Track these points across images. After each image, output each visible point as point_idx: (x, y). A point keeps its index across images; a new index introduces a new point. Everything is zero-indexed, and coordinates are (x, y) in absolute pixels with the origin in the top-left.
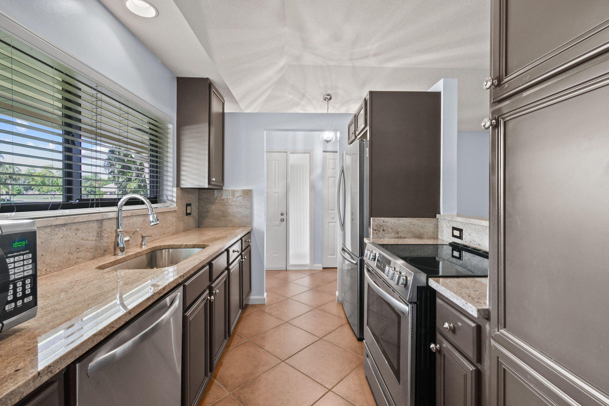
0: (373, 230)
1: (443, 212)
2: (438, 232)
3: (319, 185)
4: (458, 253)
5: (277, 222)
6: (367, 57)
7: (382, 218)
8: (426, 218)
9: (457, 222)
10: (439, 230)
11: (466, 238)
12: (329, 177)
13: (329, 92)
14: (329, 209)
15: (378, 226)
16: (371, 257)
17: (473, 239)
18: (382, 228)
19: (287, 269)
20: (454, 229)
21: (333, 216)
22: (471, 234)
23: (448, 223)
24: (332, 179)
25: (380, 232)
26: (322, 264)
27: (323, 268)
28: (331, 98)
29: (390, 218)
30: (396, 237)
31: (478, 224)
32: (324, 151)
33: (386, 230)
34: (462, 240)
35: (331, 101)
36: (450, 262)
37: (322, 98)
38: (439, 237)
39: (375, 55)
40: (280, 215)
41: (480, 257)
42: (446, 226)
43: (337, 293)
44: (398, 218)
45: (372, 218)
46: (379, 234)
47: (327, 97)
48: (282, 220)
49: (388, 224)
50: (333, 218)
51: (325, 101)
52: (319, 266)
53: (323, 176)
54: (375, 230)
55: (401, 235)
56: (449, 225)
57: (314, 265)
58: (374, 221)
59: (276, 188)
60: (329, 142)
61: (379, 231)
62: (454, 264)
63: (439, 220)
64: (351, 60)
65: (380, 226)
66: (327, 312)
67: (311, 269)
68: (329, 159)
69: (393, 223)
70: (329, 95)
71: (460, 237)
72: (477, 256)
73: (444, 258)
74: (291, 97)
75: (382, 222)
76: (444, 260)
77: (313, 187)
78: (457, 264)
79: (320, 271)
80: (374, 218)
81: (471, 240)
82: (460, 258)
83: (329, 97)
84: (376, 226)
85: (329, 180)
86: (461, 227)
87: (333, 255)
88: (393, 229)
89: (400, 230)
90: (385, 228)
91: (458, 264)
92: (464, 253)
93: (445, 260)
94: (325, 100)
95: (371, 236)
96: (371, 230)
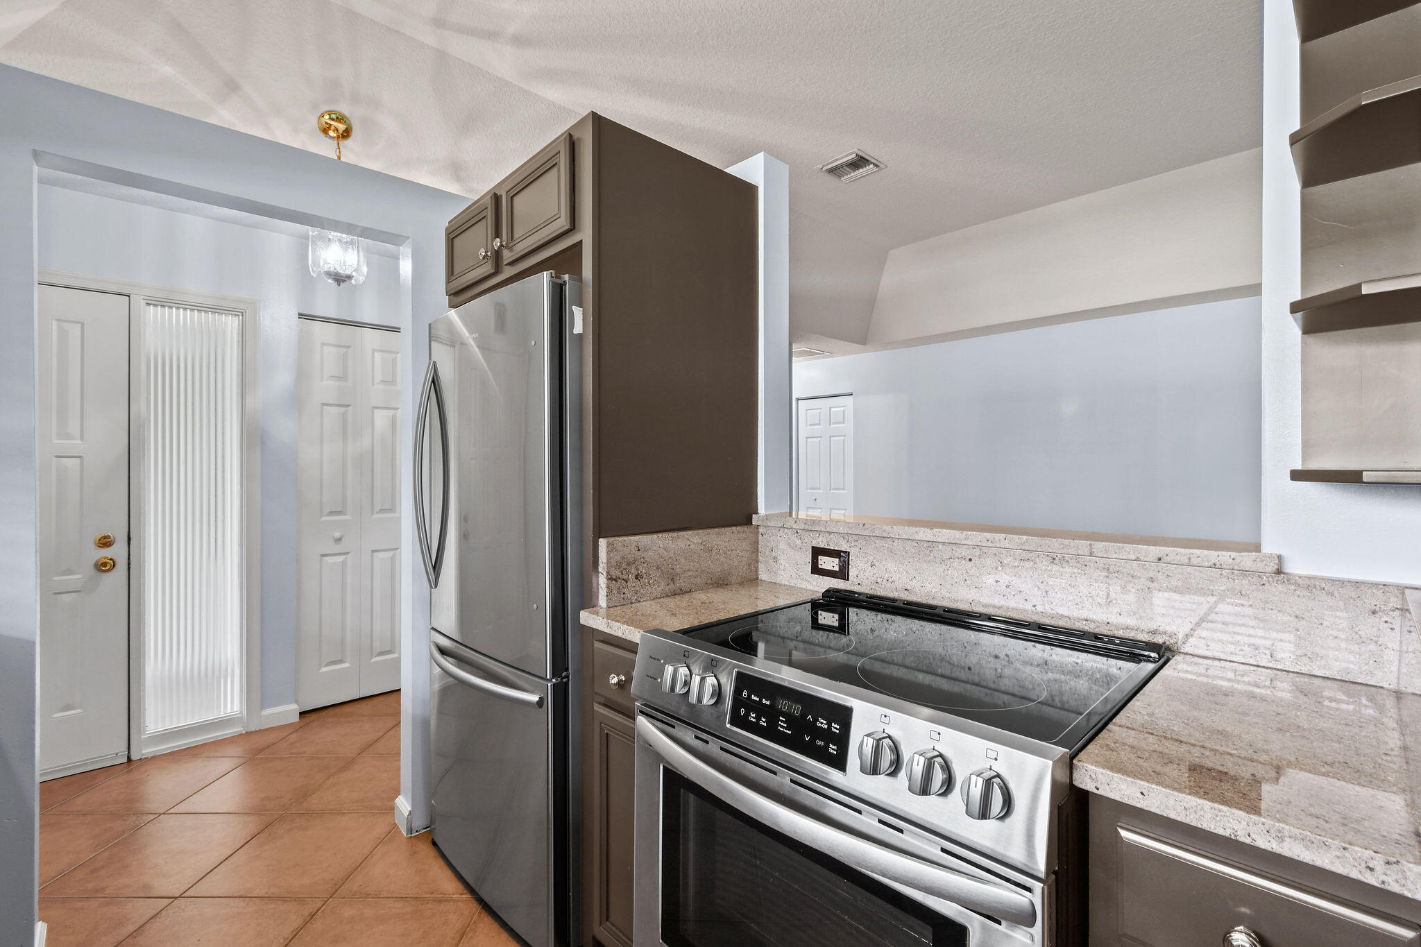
0: (610, 579)
1: (766, 508)
2: (757, 562)
3: (283, 429)
4: (837, 616)
5: (78, 576)
6: (492, 35)
7: (633, 538)
8: (734, 528)
9: (830, 533)
10: (760, 558)
11: (861, 575)
12: (323, 404)
13: (344, 109)
14: (321, 511)
15: (624, 566)
17: (886, 576)
18: (633, 571)
19: (134, 757)
20: (817, 552)
21: (337, 535)
22: (877, 564)
23: (796, 540)
24: (336, 409)
25: (628, 584)
26: (296, 702)
27: (301, 713)
28: (346, 134)
29: (655, 536)
30: (670, 594)
31: (904, 537)
32: (301, 316)
33: (645, 576)
34: (848, 580)
36: (804, 642)
37: (313, 121)
38: (763, 575)
39: (519, 41)
40: (93, 546)
41: (909, 621)
42: (789, 544)
43: (403, 805)
44: (675, 534)
45: (603, 543)
46: (624, 590)
47: (332, 123)
48: (104, 567)
49: (650, 555)
50: (338, 540)
51: (322, 135)
52: (287, 712)
53: (296, 400)
54: (616, 581)
55: (682, 583)
56: (799, 542)
57: (264, 713)
58: (610, 552)
59: (68, 436)
60: (344, 281)
61: (626, 581)
62: (822, 647)
63: (761, 530)
64: (439, 23)
65: (629, 564)
66: (384, 894)
67: (250, 730)
68: (324, 344)
69: (661, 551)
70: (340, 119)
71: (842, 574)
72: (899, 619)
73: (783, 632)
74: (166, 70)
75: (634, 549)
76: (783, 638)
78: (830, 648)
79: (291, 727)
80: (611, 539)
81: (879, 580)
82: (842, 628)
83: (341, 127)
84: (619, 565)
85: (322, 413)
86: (843, 547)
87: (340, 662)
88: (663, 569)
89: (678, 571)
90: (642, 570)
91: (832, 645)
92: (853, 613)
93: (788, 638)
94: (325, 131)
95: (602, 601)
96: (602, 581)
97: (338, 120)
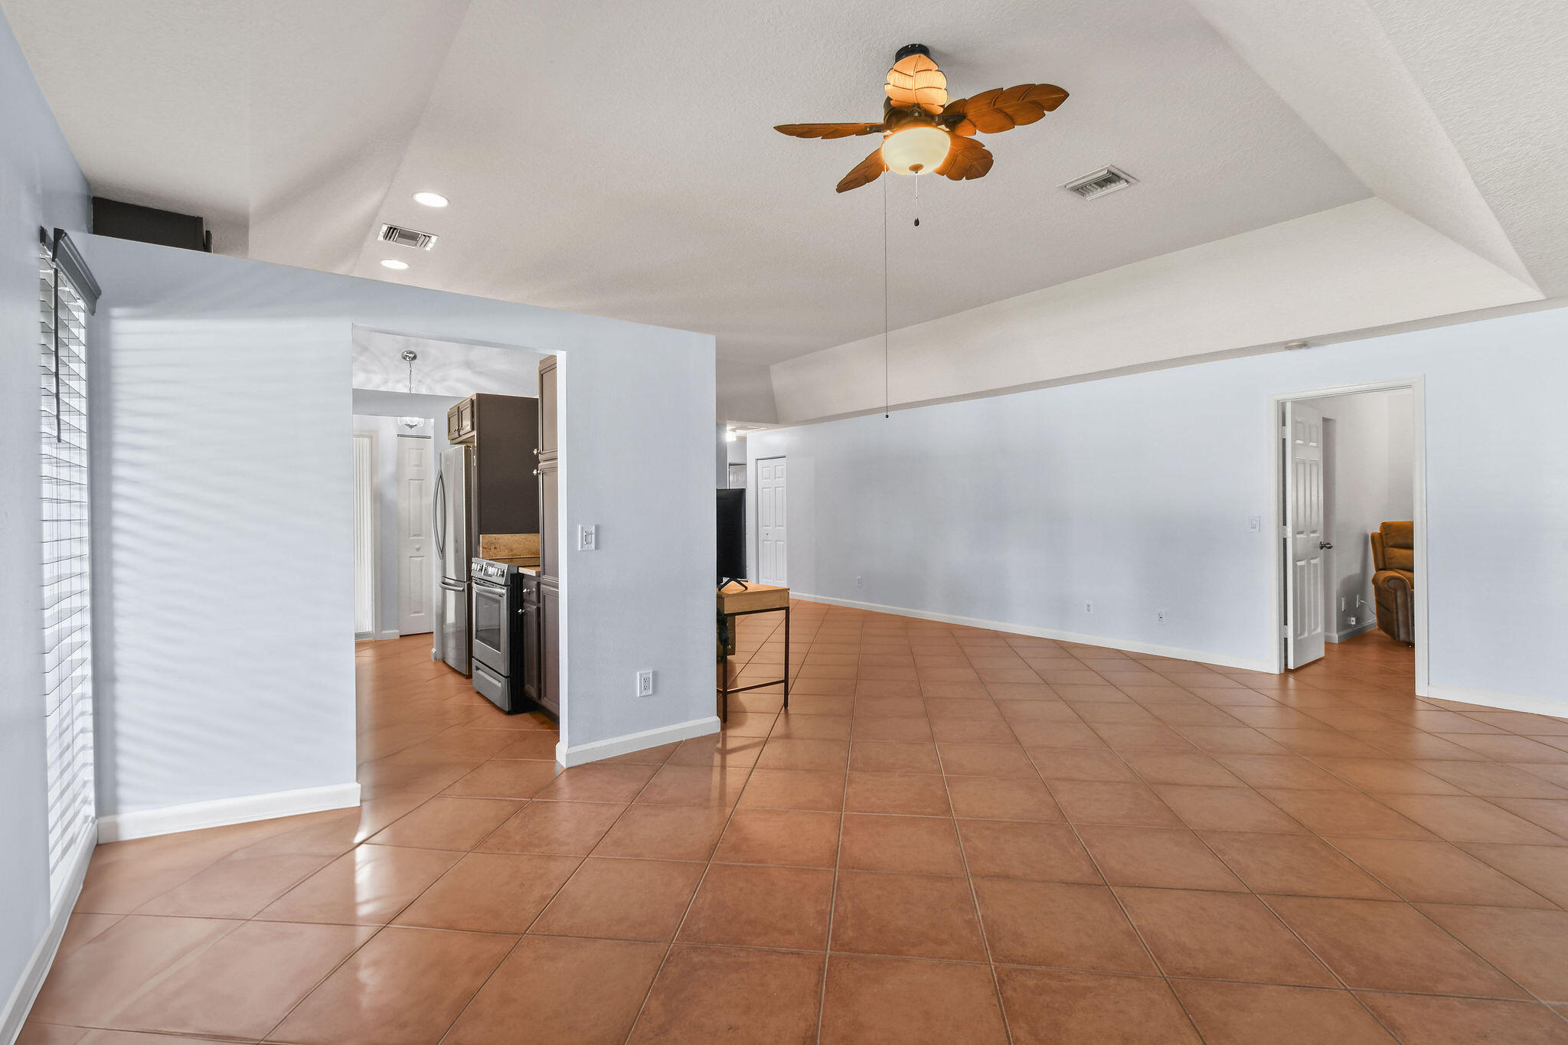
0: (483, 548)
3: (391, 493)
7: (494, 535)
12: (410, 480)
13: (412, 347)
14: (409, 534)
15: (489, 544)
16: (500, 573)
18: (493, 546)
21: (418, 546)
24: (416, 482)
25: (492, 550)
26: (398, 628)
27: (400, 635)
28: (415, 358)
29: (502, 535)
30: (510, 555)
32: (399, 436)
33: (499, 548)
35: (416, 361)
37: (400, 357)
44: (512, 535)
45: (481, 536)
46: (490, 552)
47: (408, 355)
49: (501, 541)
50: (418, 549)
51: (404, 360)
52: (393, 633)
53: (397, 478)
54: (486, 549)
55: (515, 552)
57: (383, 632)
58: (483, 538)
60: (413, 427)
61: (490, 549)
65: (492, 543)
67: (375, 640)
68: (410, 449)
69: (506, 540)
75: (493, 538)
77: (378, 497)
79: (395, 640)
80: (485, 535)
83: (412, 355)
84: (487, 544)
85: (409, 485)
87: (420, 611)
88: (506, 546)
89: (514, 547)
90: (497, 546)
94: (405, 358)
95: (481, 556)
96: (481, 549)
97: (410, 353)
